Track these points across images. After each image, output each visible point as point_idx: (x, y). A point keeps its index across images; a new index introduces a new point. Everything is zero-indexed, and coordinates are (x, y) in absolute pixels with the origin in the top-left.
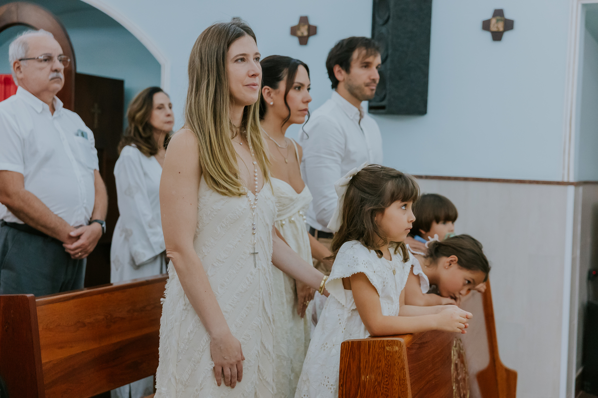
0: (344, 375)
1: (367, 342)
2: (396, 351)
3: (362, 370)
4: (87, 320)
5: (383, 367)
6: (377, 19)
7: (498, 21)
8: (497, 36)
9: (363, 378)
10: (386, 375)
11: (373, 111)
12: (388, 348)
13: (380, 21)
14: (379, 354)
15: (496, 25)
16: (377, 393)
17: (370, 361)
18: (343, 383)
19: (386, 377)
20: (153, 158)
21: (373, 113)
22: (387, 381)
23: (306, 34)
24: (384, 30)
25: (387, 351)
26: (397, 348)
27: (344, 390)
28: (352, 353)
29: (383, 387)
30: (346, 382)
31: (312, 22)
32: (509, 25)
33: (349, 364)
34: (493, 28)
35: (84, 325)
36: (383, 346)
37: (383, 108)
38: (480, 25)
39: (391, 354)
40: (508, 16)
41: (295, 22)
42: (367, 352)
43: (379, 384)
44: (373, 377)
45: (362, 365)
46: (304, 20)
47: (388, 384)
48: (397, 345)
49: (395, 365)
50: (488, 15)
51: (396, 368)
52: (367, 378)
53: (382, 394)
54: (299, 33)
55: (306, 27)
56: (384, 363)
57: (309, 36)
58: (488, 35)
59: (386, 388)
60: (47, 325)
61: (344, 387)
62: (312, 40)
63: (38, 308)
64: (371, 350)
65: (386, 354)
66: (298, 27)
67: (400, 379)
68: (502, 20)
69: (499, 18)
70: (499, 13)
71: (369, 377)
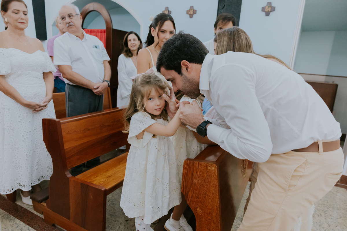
0: (184, 178)
1: (198, 163)
2: (213, 170)
3: (194, 176)
4: (91, 128)
5: (205, 176)
6: (220, 7)
7: (269, 7)
8: (268, 14)
9: (194, 180)
10: (206, 181)
12: (208, 168)
13: (221, 7)
14: (203, 170)
15: (267, 9)
16: (201, 189)
17: (199, 173)
18: (184, 180)
19: (207, 182)
20: (130, 59)
22: (207, 184)
23: (192, 13)
24: (222, 11)
26: (213, 168)
27: (184, 185)
28: (190, 167)
29: (205, 187)
30: (185, 180)
31: (195, 9)
32: (273, 9)
33: (188, 172)
34: (266, 10)
35: (89, 130)
36: (206, 166)
38: (261, 9)
39: (210, 171)
40: (273, 5)
41: (188, 9)
42: (197, 168)
43: (203, 184)
45: (194, 174)
46: (192, 8)
47: (207, 186)
49: (212, 177)
50: (264, 5)
51: (212, 179)
52: (196, 181)
53: (204, 190)
54: (190, 13)
55: (192, 10)
56: (206, 175)
57: (193, 14)
58: (264, 13)
59: (206, 187)
60: (68, 132)
61: (184, 183)
62: (194, 15)
63: (62, 125)
64: (199, 167)
65: (207, 170)
66: (189, 11)
67: (214, 184)
68: (270, 7)
69: (269, 6)
70: (269, 4)
71: (198, 180)
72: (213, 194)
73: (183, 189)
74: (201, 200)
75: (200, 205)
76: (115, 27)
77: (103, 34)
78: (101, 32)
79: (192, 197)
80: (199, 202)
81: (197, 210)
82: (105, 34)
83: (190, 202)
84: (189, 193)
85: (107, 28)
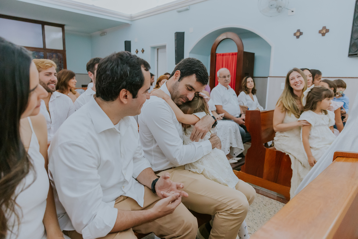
6: (355, 24)
11: (350, 56)
21: (350, 57)
23: (325, 32)
31: (327, 28)
37: (356, 54)
41: (321, 29)
46: (324, 28)
54: (322, 32)
55: (325, 30)
57: (326, 33)
62: (327, 34)
66: (322, 30)
76: (246, 50)
77: (234, 56)
78: (233, 54)
82: (236, 56)
85: (239, 51)
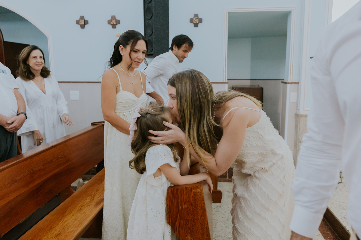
0: (169, 207)
1: (182, 189)
2: (199, 192)
3: (180, 203)
5: (192, 200)
6: (146, 17)
7: (196, 19)
8: (196, 25)
9: (180, 207)
10: (193, 205)
13: (148, 18)
14: (189, 194)
16: (189, 214)
17: (184, 198)
18: (169, 211)
22: (194, 208)
23: (115, 23)
24: (150, 22)
25: (194, 192)
26: (199, 190)
27: (170, 215)
28: (174, 195)
29: (192, 211)
32: (201, 21)
33: (172, 201)
34: (195, 22)
36: (191, 189)
37: (152, 54)
38: (189, 21)
39: (196, 194)
40: (200, 17)
42: (182, 194)
43: (190, 210)
44: (186, 206)
45: (179, 201)
47: (195, 210)
48: (199, 189)
49: (198, 199)
50: (192, 17)
51: (199, 201)
52: (183, 207)
53: (192, 215)
54: (112, 23)
55: (115, 20)
56: (192, 199)
58: (192, 25)
59: (194, 211)
61: (170, 214)
64: (184, 192)
65: (193, 194)
67: (201, 207)
68: (198, 18)
69: (196, 17)
70: (196, 16)
71: (184, 207)
72: (201, 216)
73: (169, 220)
74: (190, 226)
75: (189, 232)
79: (180, 226)
80: (188, 229)
81: (187, 238)
83: (178, 232)
84: (176, 223)
